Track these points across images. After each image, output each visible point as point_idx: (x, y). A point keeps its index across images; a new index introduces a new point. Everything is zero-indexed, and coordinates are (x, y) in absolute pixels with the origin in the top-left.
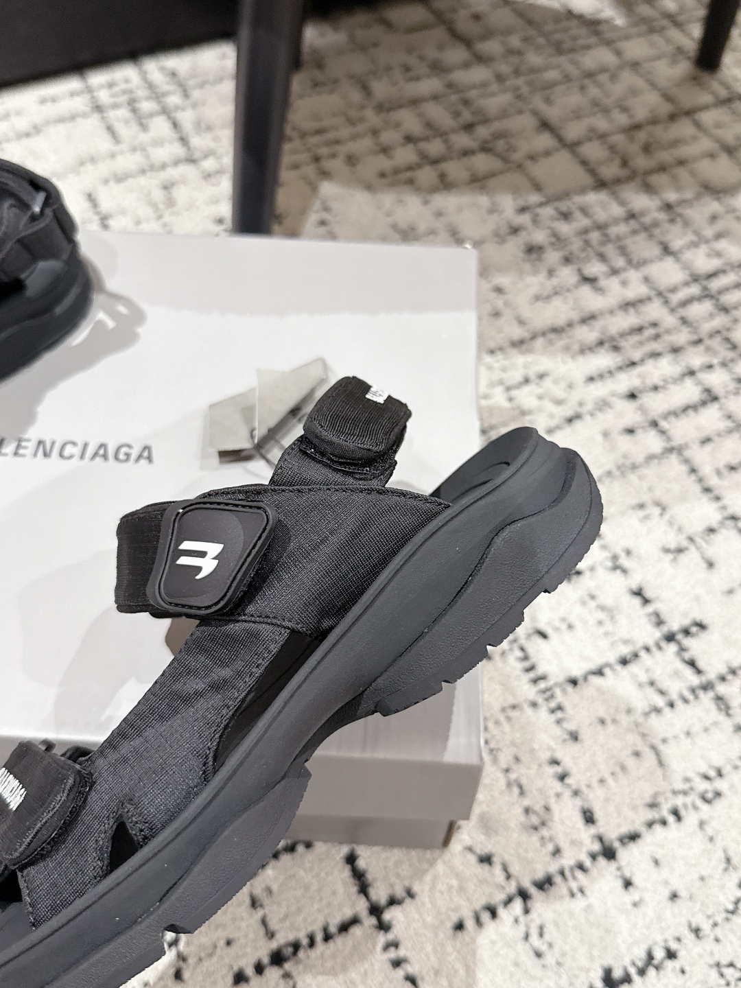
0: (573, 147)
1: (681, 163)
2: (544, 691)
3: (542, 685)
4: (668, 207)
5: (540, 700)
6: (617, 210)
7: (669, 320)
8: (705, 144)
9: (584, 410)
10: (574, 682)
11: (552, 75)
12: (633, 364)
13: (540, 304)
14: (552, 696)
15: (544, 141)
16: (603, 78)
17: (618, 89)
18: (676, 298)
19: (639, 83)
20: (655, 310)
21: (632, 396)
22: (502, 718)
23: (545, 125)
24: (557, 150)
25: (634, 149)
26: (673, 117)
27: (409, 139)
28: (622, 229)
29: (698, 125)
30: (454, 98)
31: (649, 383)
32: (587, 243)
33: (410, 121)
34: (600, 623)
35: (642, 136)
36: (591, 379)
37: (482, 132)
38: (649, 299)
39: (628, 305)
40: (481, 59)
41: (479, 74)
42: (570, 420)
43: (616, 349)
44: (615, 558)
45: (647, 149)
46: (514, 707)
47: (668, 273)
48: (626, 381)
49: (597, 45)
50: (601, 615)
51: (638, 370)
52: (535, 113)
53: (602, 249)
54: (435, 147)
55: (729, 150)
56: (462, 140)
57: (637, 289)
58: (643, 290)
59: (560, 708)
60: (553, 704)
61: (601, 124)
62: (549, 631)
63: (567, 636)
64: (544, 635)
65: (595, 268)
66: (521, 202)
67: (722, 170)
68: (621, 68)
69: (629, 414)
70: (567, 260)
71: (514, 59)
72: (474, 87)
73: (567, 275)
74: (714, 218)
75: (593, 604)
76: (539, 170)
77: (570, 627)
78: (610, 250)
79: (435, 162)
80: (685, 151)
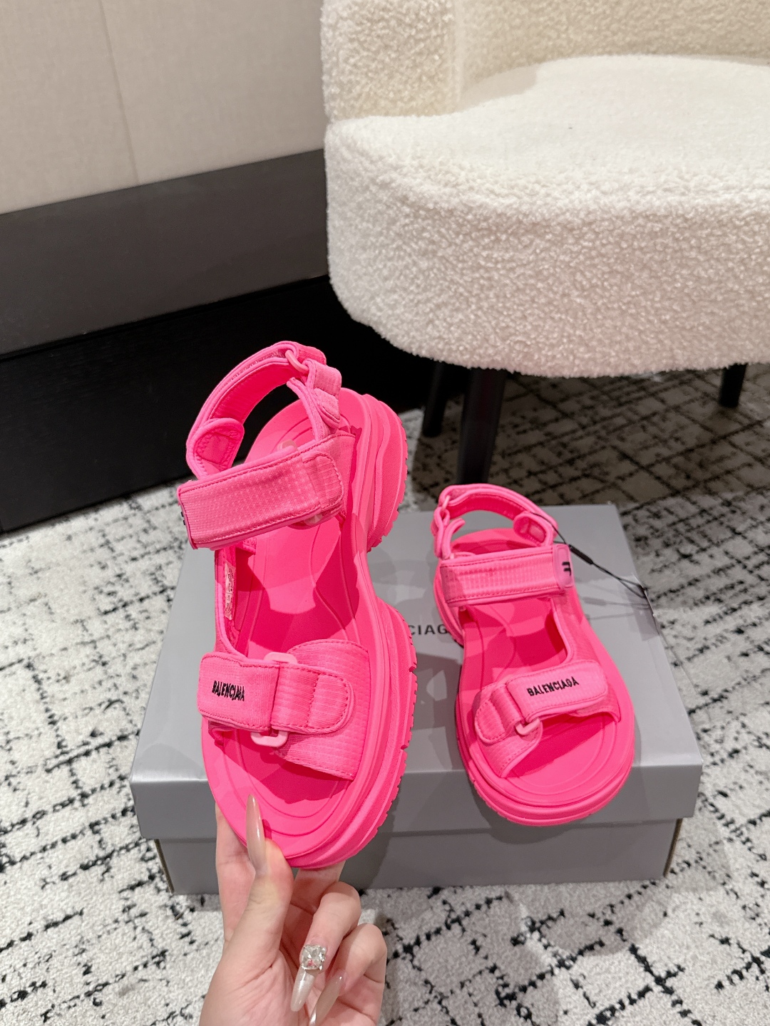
0: (647, 469)
1: (728, 472)
2: (735, 831)
3: (732, 827)
4: (728, 503)
5: (733, 836)
6: (693, 509)
7: (750, 579)
8: (742, 458)
9: (708, 643)
10: (753, 823)
11: (620, 421)
12: (734, 610)
13: (656, 574)
14: (742, 833)
15: (627, 467)
16: (655, 419)
17: (669, 426)
18: (750, 564)
19: (684, 421)
20: (738, 573)
21: (740, 631)
22: (711, 851)
23: (624, 456)
24: (637, 471)
25: (692, 466)
26: (714, 442)
27: (530, 474)
28: (700, 521)
29: (734, 445)
30: (554, 443)
31: (749, 621)
32: (677, 533)
33: (528, 462)
34: (761, 783)
35: (695, 456)
36: (707, 622)
37: (582, 464)
38: (733, 566)
39: (718, 571)
40: (565, 415)
41: (567, 425)
42: (701, 651)
43: (720, 601)
44: (759, 739)
45: (701, 465)
46: (717, 843)
47: (740, 548)
48: (732, 622)
49: (645, 397)
50: (760, 778)
51: (739, 613)
52: (614, 448)
53: (689, 535)
54: (551, 478)
55: (761, 461)
56: (569, 472)
57: (722, 561)
58: (726, 561)
59: (748, 840)
60: (743, 838)
61: (665, 452)
62: (728, 792)
63: (741, 794)
64: (725, 795)
65: (688, 549)
66: (623, 509)
67: (758, 474)
68: (667, 411)
69: (741, 643)
70: (667, 545)
71: (590, 413)
72: (566, 434)
73: (670, 554)
74: (762, 508)
75: (752, 771)
76: (628, 486)
77: (741, 787)
78: (694, 536)
79: (553, 487)
80: (729, 464)
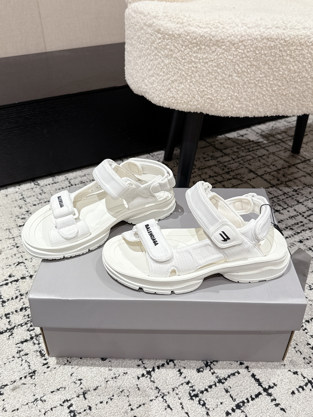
0: (261, 176)
1: (296, 179)
4: (295, 191)
6: (281, 193)
7: (305, 221)
11: (249, 158)
12: (298, 233)
15: (252, 175)
16: (264, 157)
17: (270, 160)
18: (305, 215)
19: (277, 158)
20: (300, 218)
21: (301, 242)
23: (251, 171)
24: (256, 177)
25: (280, 176)
26: (289, 167)
28: (283, 197)
29: (298, 168)
30: (221, 165)
31: (305, 238)
33: (210, 172)
35: (281, 172)
37: (232, 174)
38: (298, 215)
39: (291, 217)
40: (226, 155)
41: (226, 159)
43: (292, 229)
45: (284, 176)
47: (301, 208)
48: (297, 238)
49: (260, 149)
51: (301, 234)
52: (247, 168)
53: (279, 202)
54: (219, 178)
55: (310, 175)
56: (227, 176)
57: (293, 213)
58: (295, 213)
61: (268, 170)
67: (309, 180)
68: (269, 154)
71: (236, 154)
72: (226, 162)
74: (310, 193)
79: (220, 182)
80: (296, 175)
